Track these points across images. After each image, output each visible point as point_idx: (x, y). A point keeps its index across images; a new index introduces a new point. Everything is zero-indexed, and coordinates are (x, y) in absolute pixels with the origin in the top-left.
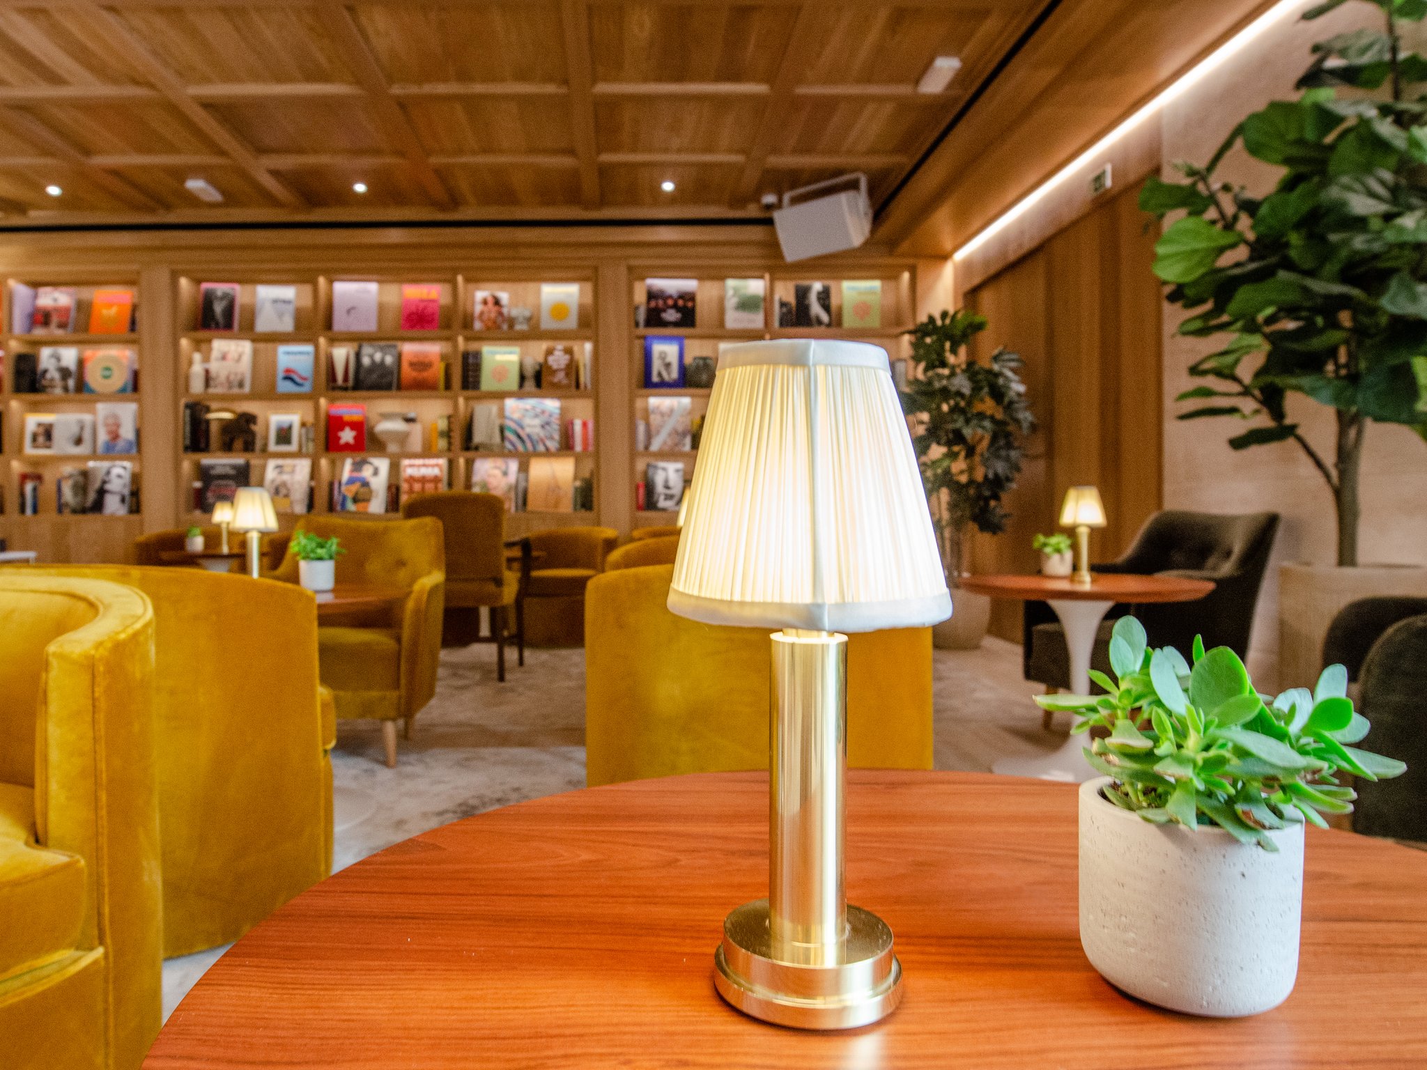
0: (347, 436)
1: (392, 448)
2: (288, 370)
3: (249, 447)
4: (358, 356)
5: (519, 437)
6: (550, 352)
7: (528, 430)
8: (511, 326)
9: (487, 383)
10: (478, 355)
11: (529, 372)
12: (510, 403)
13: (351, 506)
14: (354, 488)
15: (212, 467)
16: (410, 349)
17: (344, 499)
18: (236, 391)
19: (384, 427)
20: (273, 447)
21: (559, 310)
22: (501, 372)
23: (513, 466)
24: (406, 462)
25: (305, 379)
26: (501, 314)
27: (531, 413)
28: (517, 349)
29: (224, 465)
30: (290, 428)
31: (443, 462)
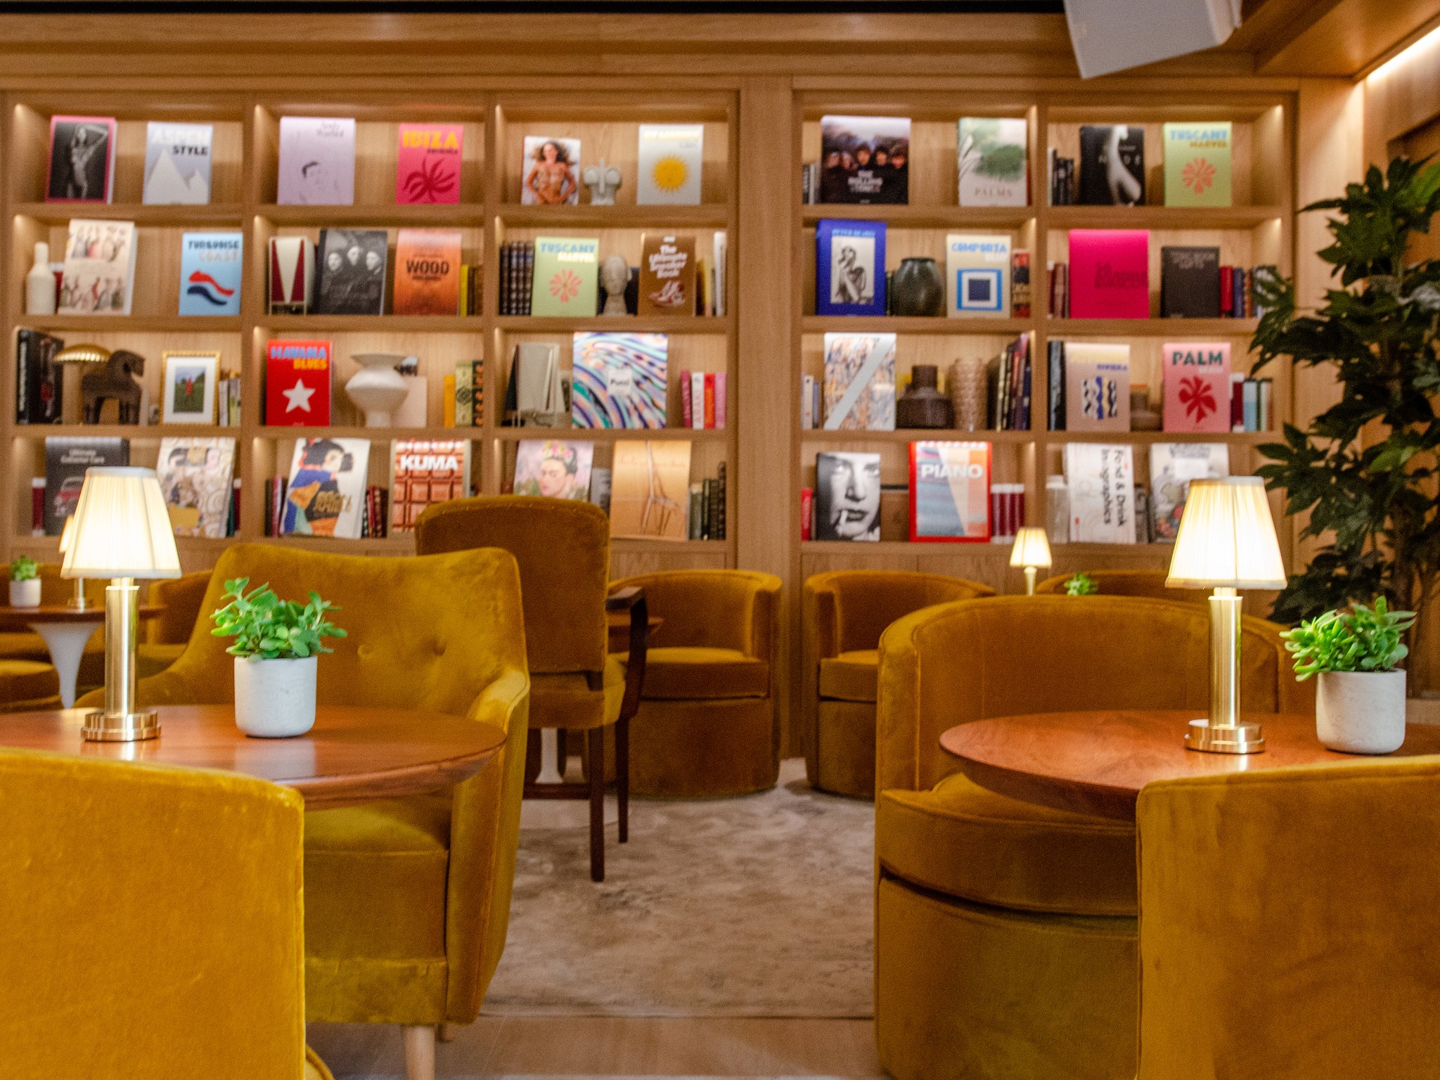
0: (299, 396)
1: (377, 420)
2: (197, 276)
3: (128, 415)
4: (319, 251)
5: (597, 401)
6: (652, 248)
7: (612, 390)
8: (586, 200)
9: (544, 303)
10: (527, 251)
11: (616, 285)
12: (582, 341)
13: (303, 526)
14: (309, 492)
15: (66, 451)
16: (408, 240)
17: (292, 509)
18: (108, 311)
19: (363, 380)
20: (170, 416)
21: (669, 171)
22: (566, 284)
23: (585, 455)
24: (399, 446)
25: (229, 293)
26: (568, 177)
27: (620, 359)
28: (595, 242)
29: (86, 448)
30: (201, 378)
31: (464, 446)
